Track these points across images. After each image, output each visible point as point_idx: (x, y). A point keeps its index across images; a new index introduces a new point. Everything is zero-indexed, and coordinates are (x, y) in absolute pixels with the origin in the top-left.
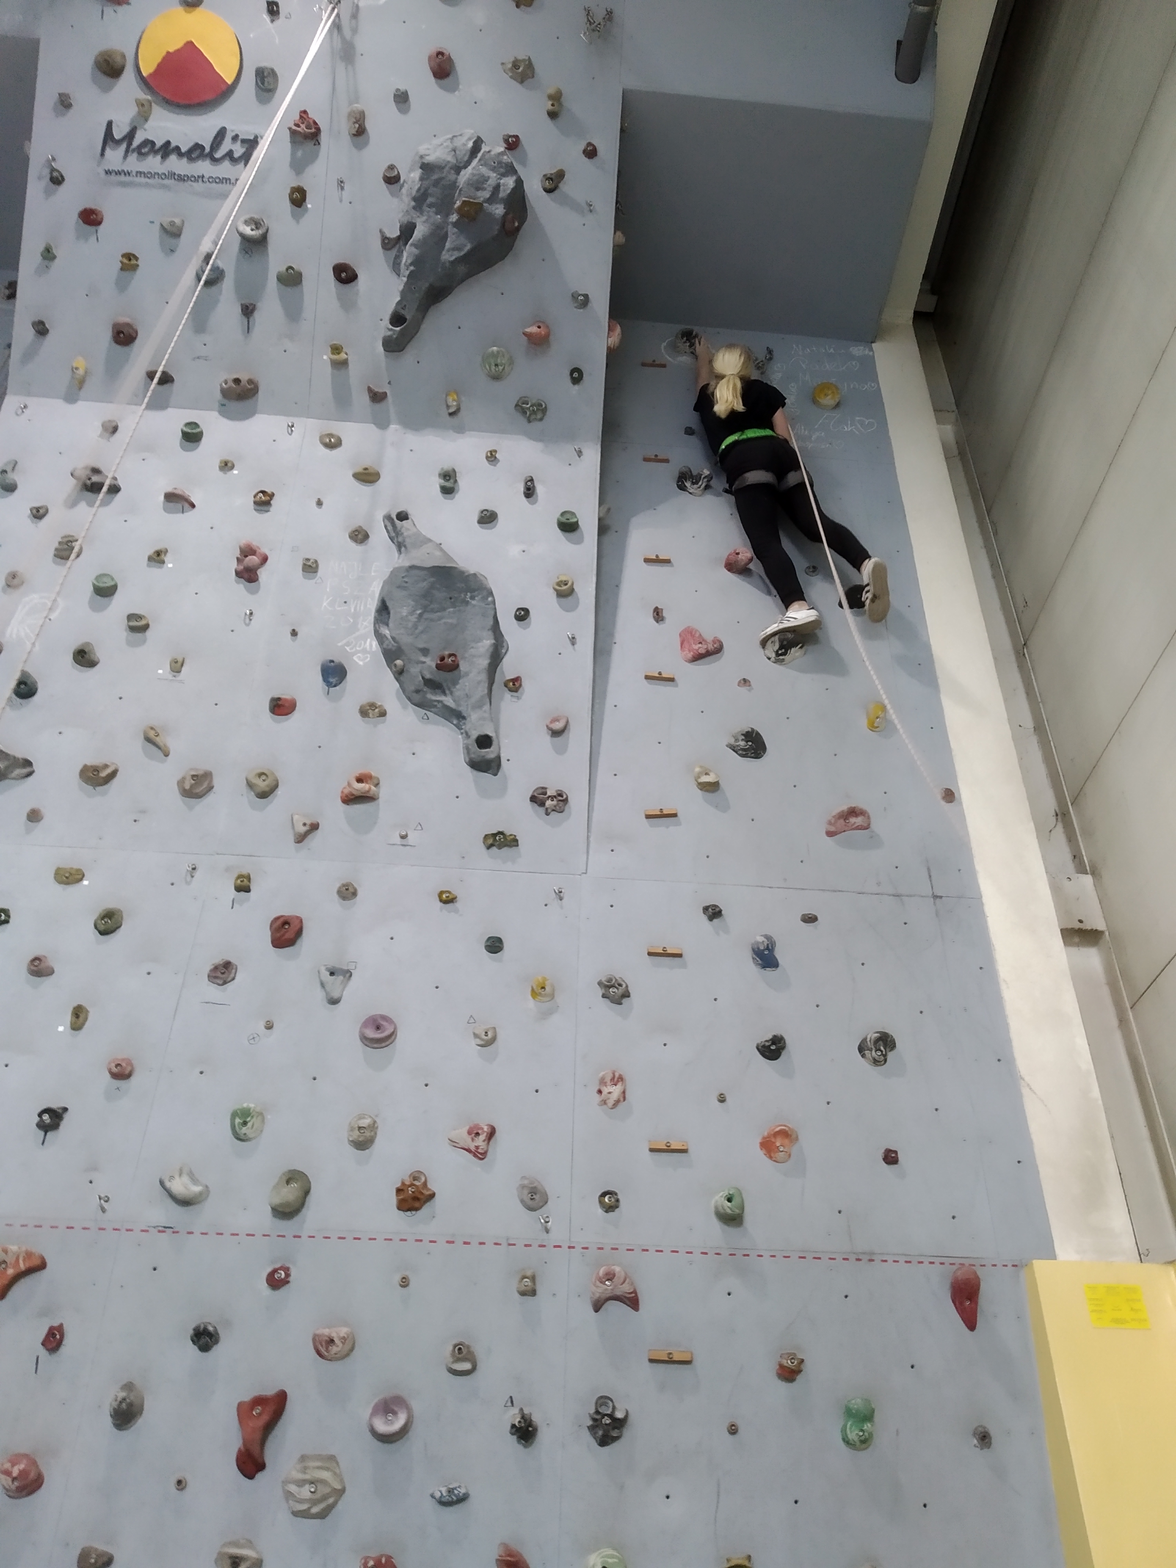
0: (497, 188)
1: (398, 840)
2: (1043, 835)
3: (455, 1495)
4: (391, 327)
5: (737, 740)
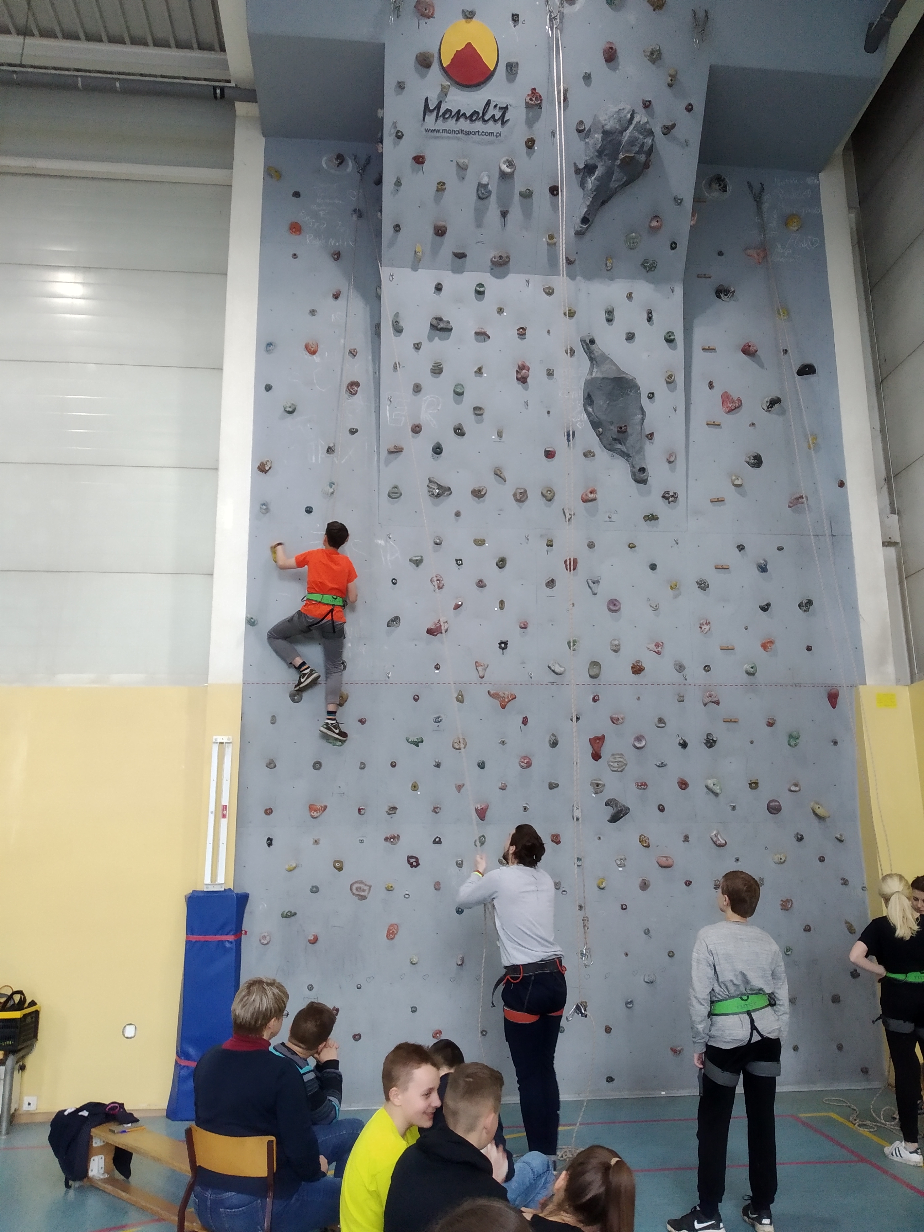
0: (642, 145)
1: (608, 519)
2: (879, 490)
3: (663, 764)
4: (581, 225)
5: (750, 459)
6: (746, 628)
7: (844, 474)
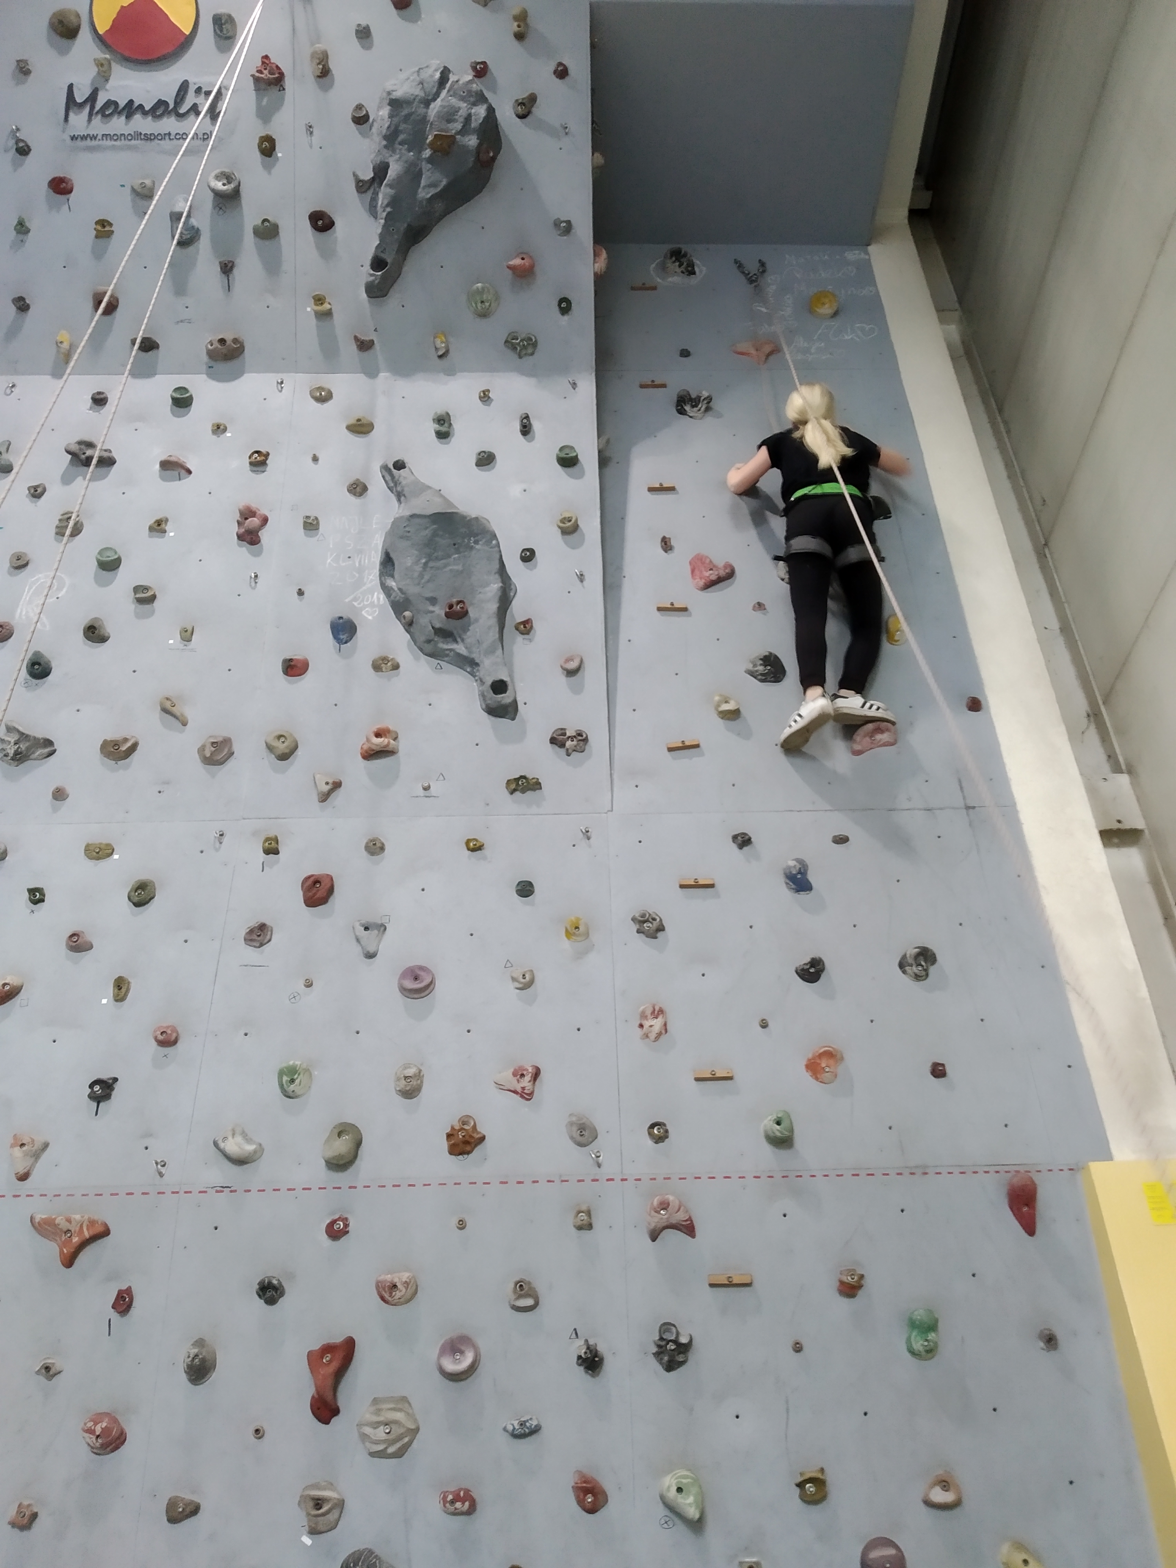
0: (468, 119)
1: (421, 792)
2: (1075, 737)
3: (528, 1428)
4: (372, 272)
5: (755, 665)
6: (764, 1025)
7: (978, 682)
